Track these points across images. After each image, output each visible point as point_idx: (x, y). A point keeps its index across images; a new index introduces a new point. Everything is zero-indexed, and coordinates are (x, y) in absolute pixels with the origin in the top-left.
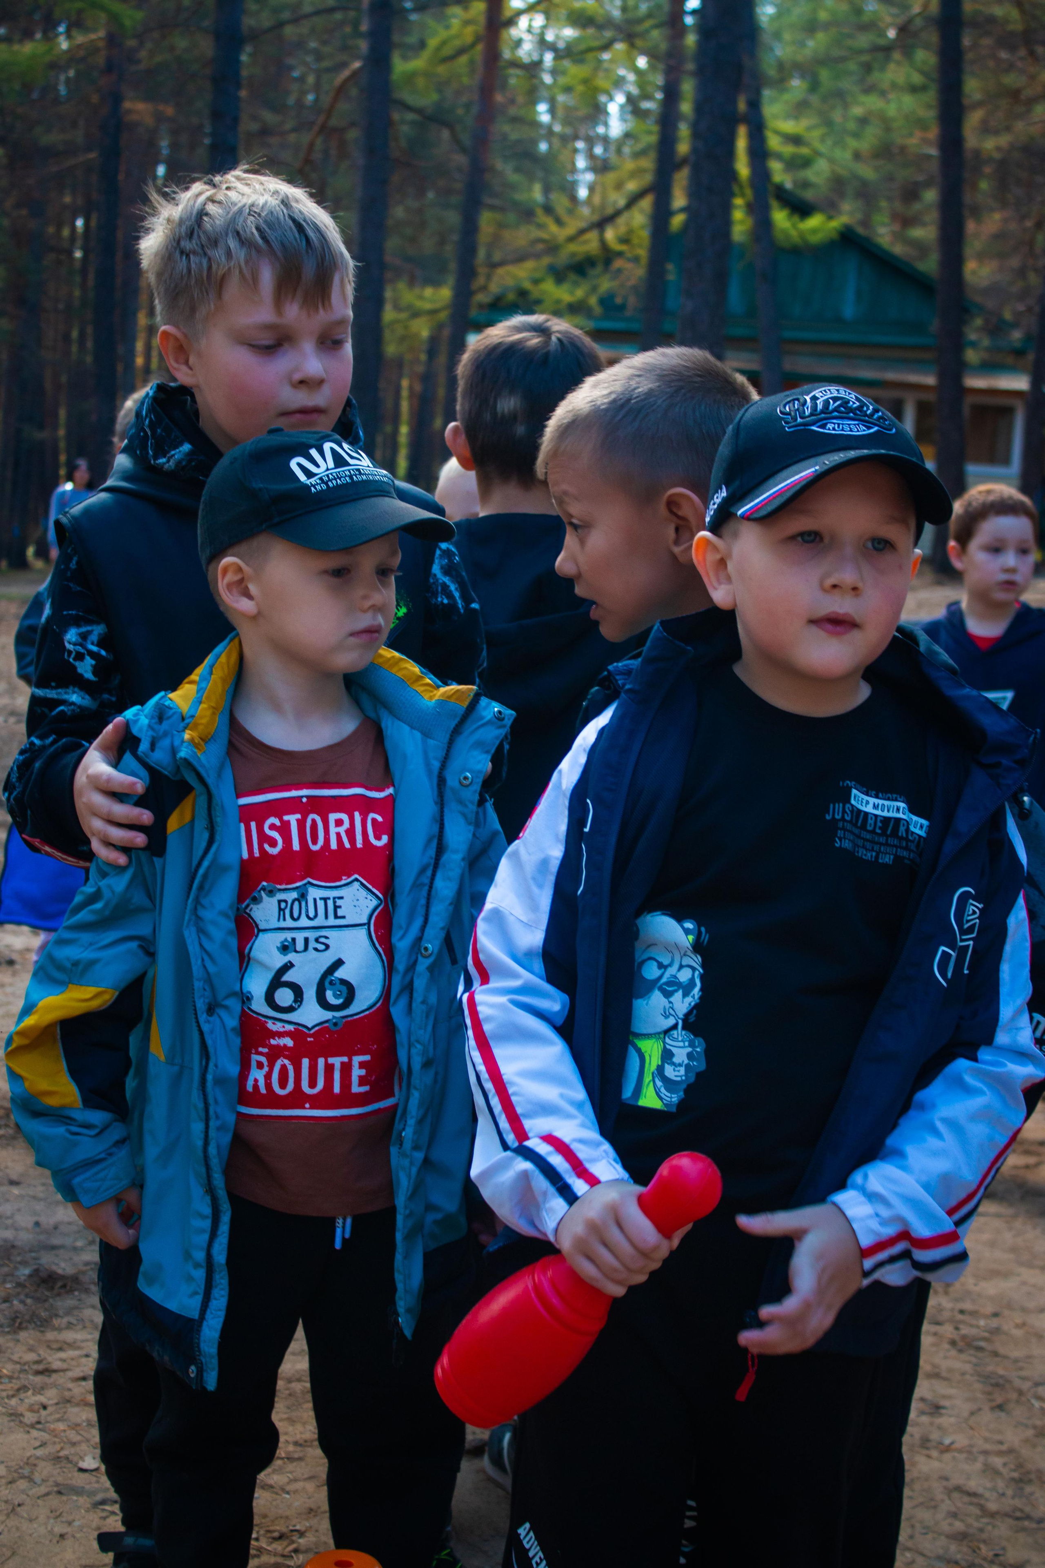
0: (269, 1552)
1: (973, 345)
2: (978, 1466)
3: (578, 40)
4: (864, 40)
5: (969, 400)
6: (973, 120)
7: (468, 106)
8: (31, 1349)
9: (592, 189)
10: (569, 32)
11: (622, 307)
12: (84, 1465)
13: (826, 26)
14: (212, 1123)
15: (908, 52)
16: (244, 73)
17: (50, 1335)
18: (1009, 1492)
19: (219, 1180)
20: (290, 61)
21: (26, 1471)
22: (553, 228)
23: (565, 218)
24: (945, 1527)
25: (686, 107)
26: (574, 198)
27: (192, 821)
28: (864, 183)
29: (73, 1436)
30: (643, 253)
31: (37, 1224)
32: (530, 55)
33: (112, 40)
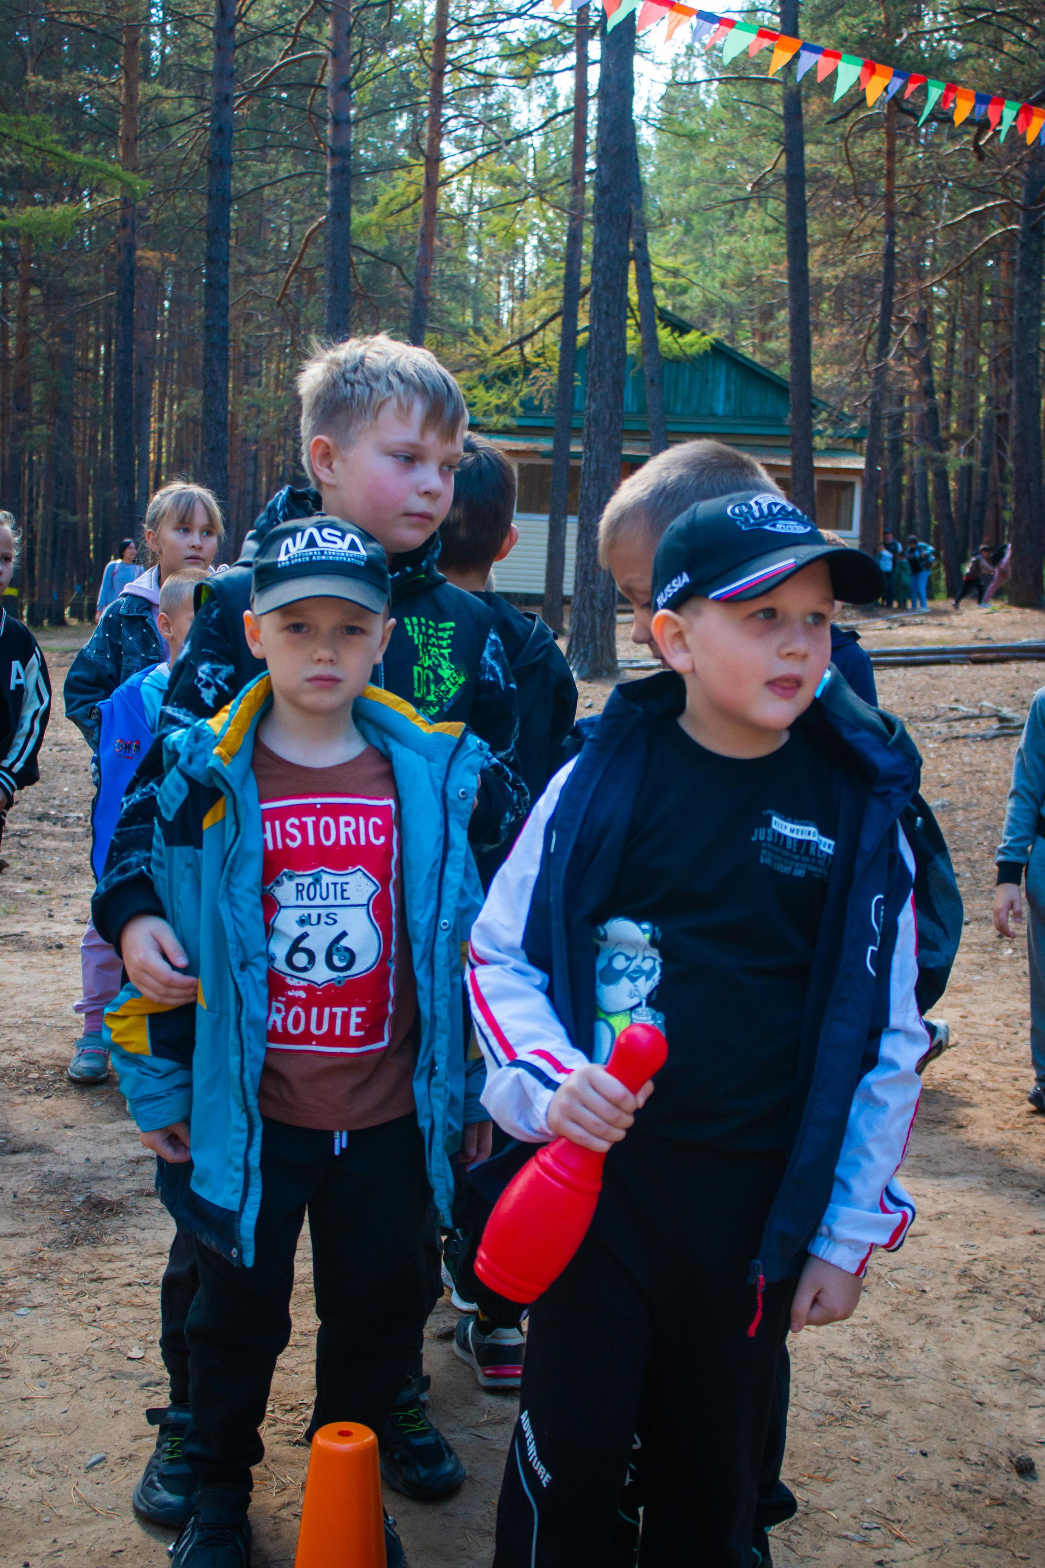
0: (283, 1422)
1: (820, 433)
2: (848, 1336)
3: (499, 196)
4: (726, 193)
5: (817, 478)
6: (815, 255)
7: (412, 250)
8: (86, 1262)
9: (512, 314)
10: (492, 190)
11: (540, 408)
12: (132, 1355)
13: (697, 182)
14: (246, 1056)
15: (762, 202)
16: (233, 226)
17: (102, 1250)
18: (873, 1357)
19: (253, 1101)
20: (269, 216)
21: (86, 1361)
22: (483, 345)
23: (492, 337)
24: (822, 1386)
25: (587, 248)
26: (498, 321)
27: (224, 819)
28: (730, 306)
29: (123, 1332)
30: (555, 365)
31: (88, 1159)
32: (461, 208)
33: (126, 202)
